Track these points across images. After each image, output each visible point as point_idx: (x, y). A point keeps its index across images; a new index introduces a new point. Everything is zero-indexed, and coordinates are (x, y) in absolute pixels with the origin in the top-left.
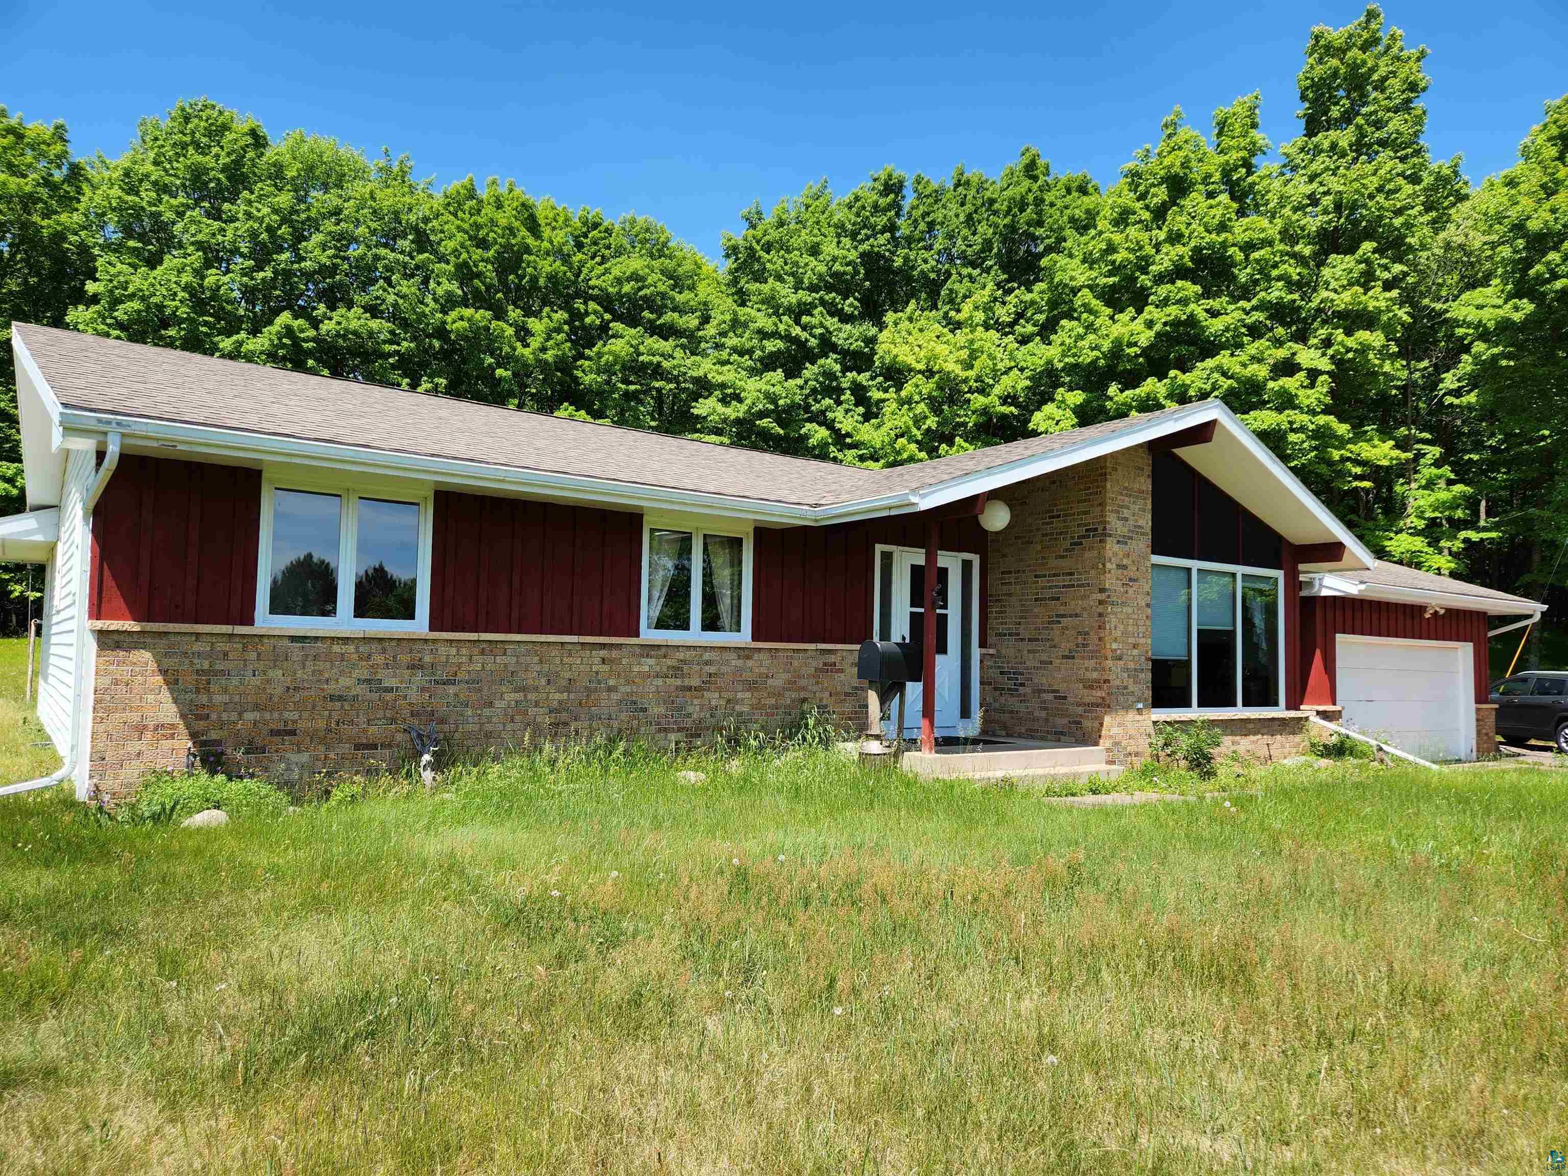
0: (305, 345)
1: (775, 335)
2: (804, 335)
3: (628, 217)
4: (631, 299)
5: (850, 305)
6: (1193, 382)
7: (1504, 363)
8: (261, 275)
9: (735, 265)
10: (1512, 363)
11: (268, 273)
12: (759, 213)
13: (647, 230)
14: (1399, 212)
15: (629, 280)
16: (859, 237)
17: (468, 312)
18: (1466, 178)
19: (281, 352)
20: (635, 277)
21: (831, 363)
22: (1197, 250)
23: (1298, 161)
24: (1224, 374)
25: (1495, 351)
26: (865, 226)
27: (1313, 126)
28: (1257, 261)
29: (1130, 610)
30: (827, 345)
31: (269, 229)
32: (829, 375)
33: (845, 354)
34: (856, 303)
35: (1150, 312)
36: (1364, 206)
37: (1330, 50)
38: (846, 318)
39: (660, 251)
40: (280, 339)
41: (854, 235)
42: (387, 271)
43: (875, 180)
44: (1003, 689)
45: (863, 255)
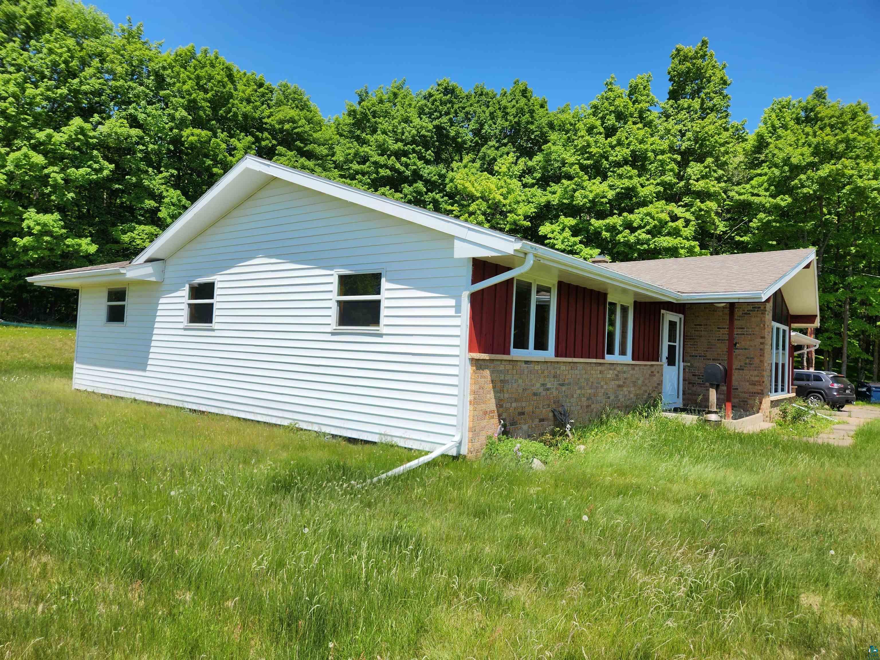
0: (91, 141)
1: (385, 166)
2: (402, 169)
3: (284, 83)
4: (289, 133)
5: (429, 154)
6: (635, 220)
7: (774, 224)
8: (59, 91)
9: (353, 121)
10: (778, 225)
11: (64, 91)
12: (367, 93)
13: (295, 93)
14: (722, 145)
15: (288, 121)
16: (433, 117)
17: (197, 131)
18: (748, 131)
19: (77, 144)
20: (292, 120)
21: (420, 185)
22: (633, 151)
23: (670, 112)
24: (653, 218)
25: (770, 218)
26: (435, 111)
27: (674, 95)
28: (660, 161)
30: (417, 176)
31: (66, 62)
32: (419, 193)
33: (426, 181)
34: (432, 154)
35: (610, 181)
36: (708, 140)
37: (686, 58)
38: (428, 162)
39: (304, 107)
40: (76, 135)
41: (431, 114)
42: (135, 97)
43: (439, 85)
44: (694, 383)
45: (436, 127)
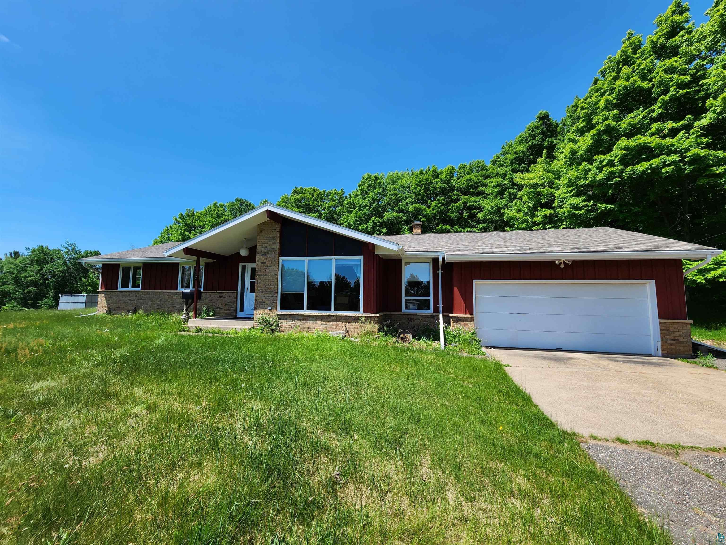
29: (267, 277)
